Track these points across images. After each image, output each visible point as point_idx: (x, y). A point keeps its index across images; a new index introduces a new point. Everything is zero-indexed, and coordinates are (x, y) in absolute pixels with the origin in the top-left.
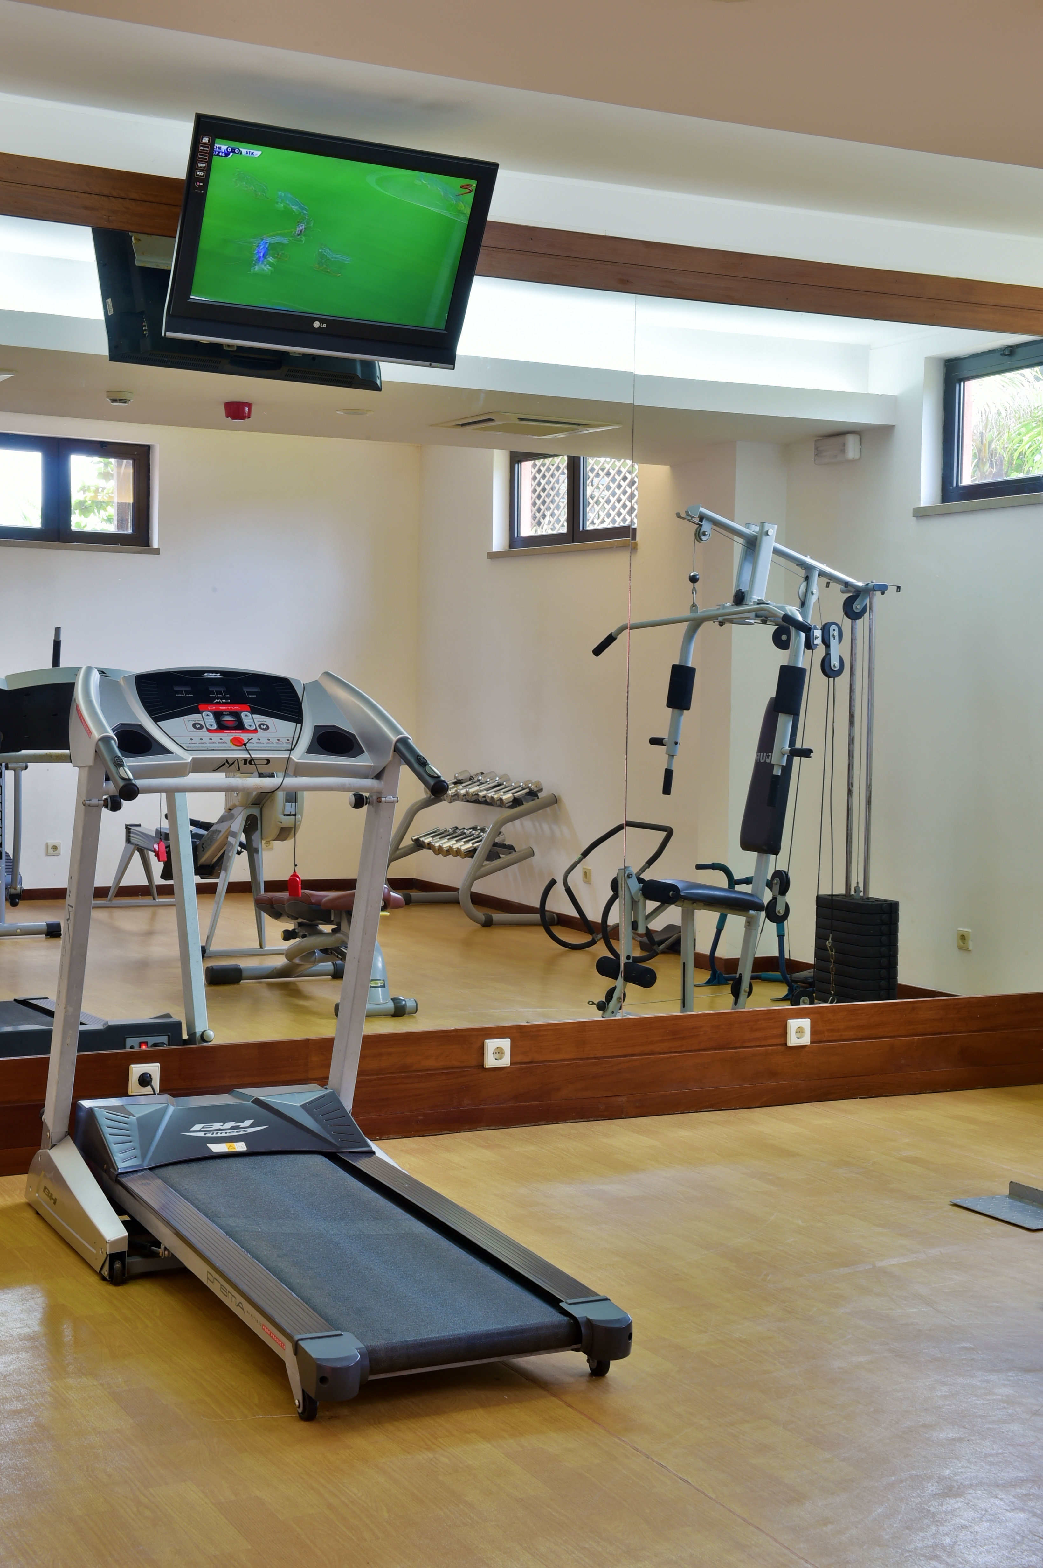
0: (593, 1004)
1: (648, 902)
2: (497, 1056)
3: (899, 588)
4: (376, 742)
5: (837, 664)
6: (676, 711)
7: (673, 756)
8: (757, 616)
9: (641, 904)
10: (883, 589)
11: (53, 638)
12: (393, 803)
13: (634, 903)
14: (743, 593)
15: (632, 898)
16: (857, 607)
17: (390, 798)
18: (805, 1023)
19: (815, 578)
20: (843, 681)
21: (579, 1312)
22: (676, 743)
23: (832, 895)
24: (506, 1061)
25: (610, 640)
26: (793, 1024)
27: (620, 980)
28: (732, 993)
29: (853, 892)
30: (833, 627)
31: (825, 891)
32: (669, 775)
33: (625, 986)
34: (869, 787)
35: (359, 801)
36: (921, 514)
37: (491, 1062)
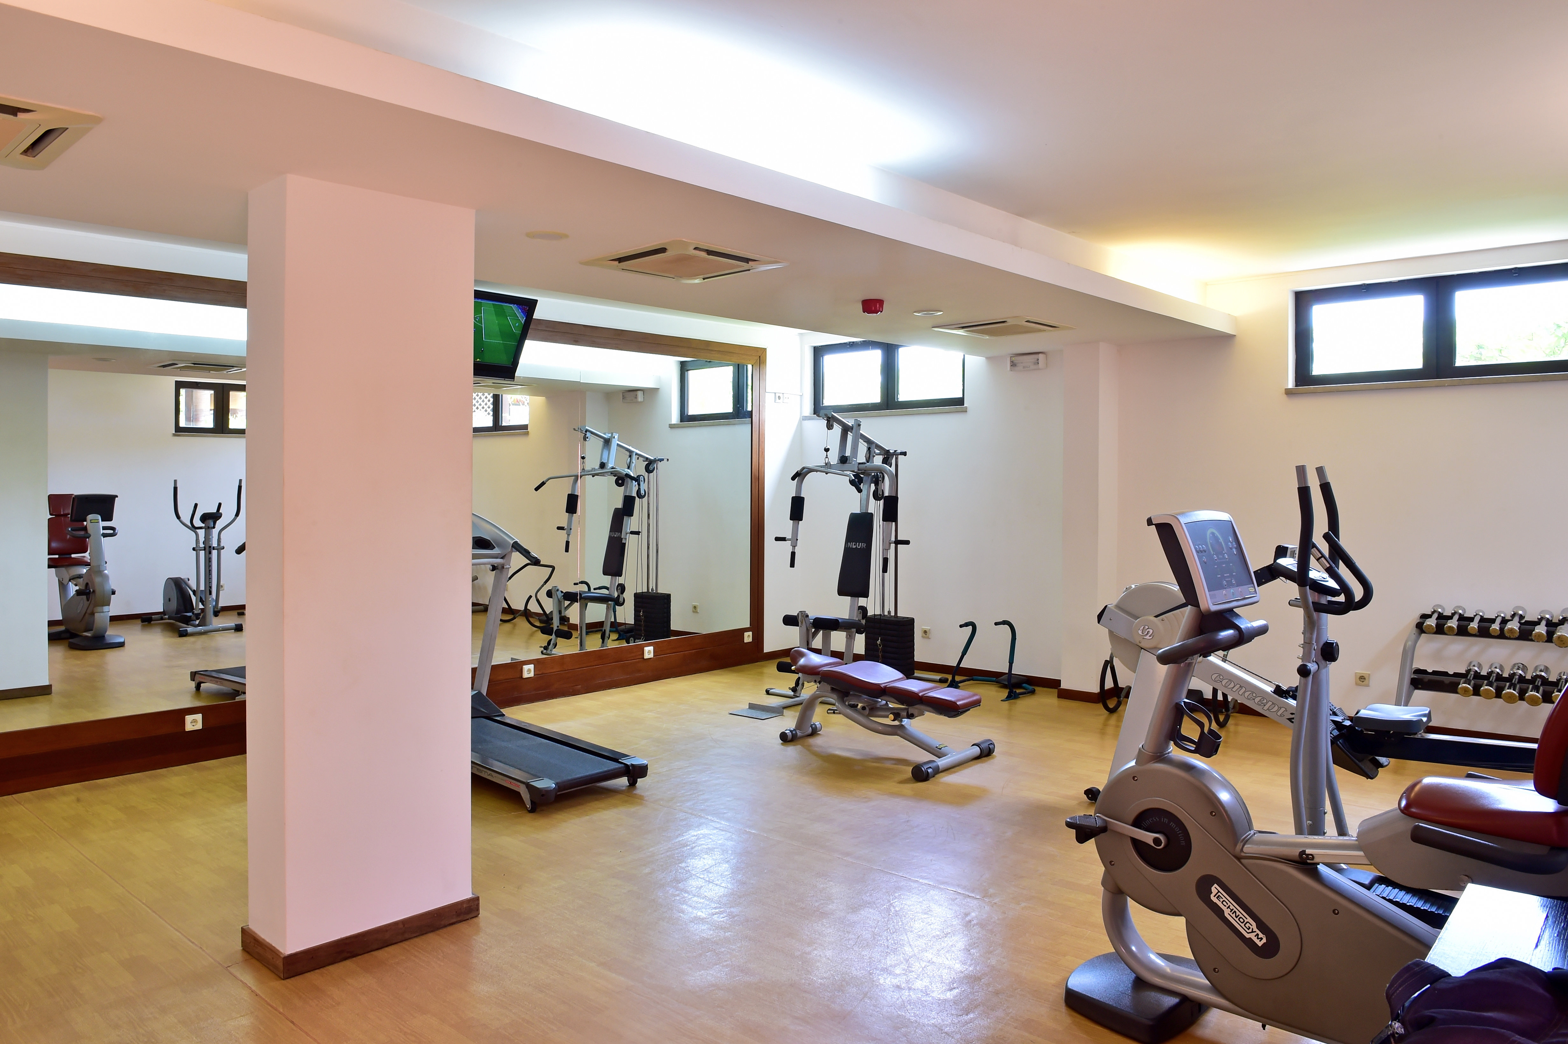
0: (542, 647)
1: (565, 601)
2: (528, 672)
3: (668, 459)
4: (501, 544)
5: (644, 493)
6: (570, 514)
7: (569, 535)
8: (611, 474)
9: (563, 603)
10: (663, 460)
11: (238, 484)
12: (509, 568)
13: (560, 602)
14: (604, 463)
15: (559, 600)
16: (651, 468)
17: (508, 566)
18: (651, 648)
19: (634, 457)
20: (645, 499)
21: (628, 762)
22: (571, 529)
23: (642, 592)
24: (532, 675)
25: (543, 484)
26: (647, 649)
27: (553, 636)
28: (601, 638)
29: (650, 591)
30: (641, 477)
31: (639, 591)
32: (568, 543)
33: (556, 640)
34: (657, 545)
35: (494, 568)
36: (672, 426)
37: (526, 675)
